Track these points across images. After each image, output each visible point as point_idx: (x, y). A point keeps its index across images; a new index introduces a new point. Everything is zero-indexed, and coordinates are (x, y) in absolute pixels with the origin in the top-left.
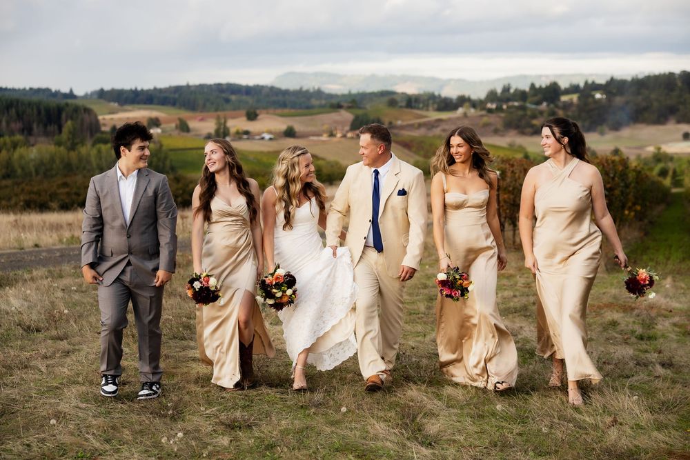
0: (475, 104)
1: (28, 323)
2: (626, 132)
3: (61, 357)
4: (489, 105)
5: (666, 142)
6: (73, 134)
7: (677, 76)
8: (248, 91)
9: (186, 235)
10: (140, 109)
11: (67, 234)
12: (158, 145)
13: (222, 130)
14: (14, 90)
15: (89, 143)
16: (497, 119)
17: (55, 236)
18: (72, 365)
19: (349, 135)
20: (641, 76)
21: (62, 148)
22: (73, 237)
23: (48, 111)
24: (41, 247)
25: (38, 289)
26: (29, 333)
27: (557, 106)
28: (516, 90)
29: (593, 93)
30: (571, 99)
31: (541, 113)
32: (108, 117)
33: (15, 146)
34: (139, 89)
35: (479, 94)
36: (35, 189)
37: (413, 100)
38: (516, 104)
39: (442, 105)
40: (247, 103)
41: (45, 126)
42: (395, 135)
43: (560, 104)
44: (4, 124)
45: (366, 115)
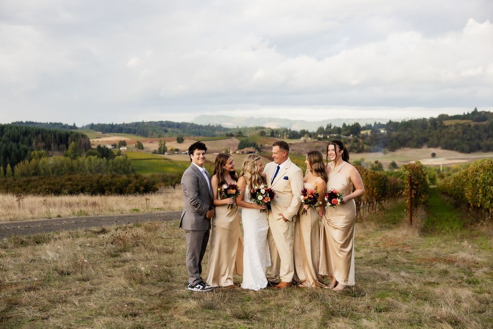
0: (310, 135)
1: (61, 269)
2: (399, 152)
3: (87, 294)
4: (319, 136)
5: (422, 159)
6: (75, 150)
7: (428, 120)
8: (178, 126)
9: (150, 210)
10: (114, 135)
11: (77, 210)
12: (125, 157)
13: (162, 148)
14: (41, 124)
15: (84, 155)
16: (324, 144)
17: (70, 210)
18: (96, 300)
19: (237, 152)
20: (407, 120)
21: (68, 158)
22: (81, 211)
23: (60, 136)
24: (62, 217)
25: (64, 245)
26: (62, 276)
27: (358, 137)
28: (335, 127)
29: (379, 129)
30: (367, 133)
31: (350, 141)
32: (95, 140)
33: (40, 156)
34: (114, 124)
35: (313, 129)
36: (52, 182)
37: (275, 132)
38: (335, 135)
39: (292, 135)
40: (177, 133)
41: (59, 145)
42: (264, 152)
43: (360, 136)
44: (34, 143)
45: (247, 140)
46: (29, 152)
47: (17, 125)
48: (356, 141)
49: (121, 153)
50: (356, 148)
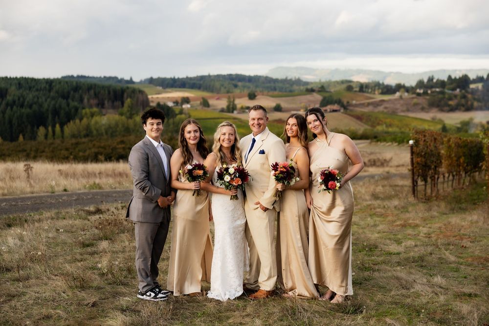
0: (408, 90)
4: (418, 91)
6: (131, 107)
8: (250, 79)
10: (176, 91)
12: (188, 116)
13: (231, 106)
14: (93, 78)
16: (424, 101)
21: (123, 117)
22: (94, 184)
23: (115, 92)
24: (69, 191)
27: (467, 92)
28: (438, 80)
30: (478, 87)
31: (456, 96)
32: (155, 96)
33: (92, 115)
34: (176, 77)
35: (411, 83)
36: (102, 145)
37: (364, 87)
38: (438, 90)
39: (385, 90)
40: (249, 88)
41: (113, 102)
42: (351, 111)
43: (470, 90)
44: (86, 100)
45: (331, 96)
46: (79, 110)
47: (66, 80)
48: (464, 97)
49: (184, 111)
50: (463, 106)
